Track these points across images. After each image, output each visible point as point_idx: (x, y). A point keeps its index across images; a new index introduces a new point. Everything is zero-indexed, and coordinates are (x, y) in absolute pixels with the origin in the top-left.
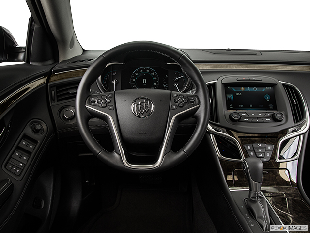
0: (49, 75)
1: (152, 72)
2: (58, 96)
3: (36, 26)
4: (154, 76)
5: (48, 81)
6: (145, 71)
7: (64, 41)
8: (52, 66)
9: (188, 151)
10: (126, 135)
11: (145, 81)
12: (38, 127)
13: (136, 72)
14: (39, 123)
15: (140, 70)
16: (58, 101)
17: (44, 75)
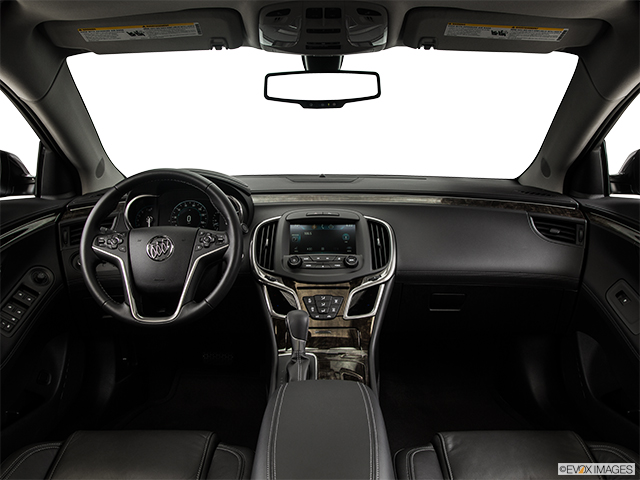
0: (62, 211)
1: (200, 206)
2: (72, 239)
3: (47, 152)
4: (202, 212)
5: (59, 219)
6: (190, 205)
7: (87, 170)
8: (66, 201)
9: (211, 300)
10: (139, 281)
11: (189, 219)
12: (41, 276)
13: (179, 207)
14: (42, 271)
15: (183, 205)
16: (71, 244)
17: (55, 212)
